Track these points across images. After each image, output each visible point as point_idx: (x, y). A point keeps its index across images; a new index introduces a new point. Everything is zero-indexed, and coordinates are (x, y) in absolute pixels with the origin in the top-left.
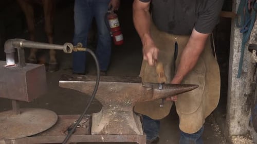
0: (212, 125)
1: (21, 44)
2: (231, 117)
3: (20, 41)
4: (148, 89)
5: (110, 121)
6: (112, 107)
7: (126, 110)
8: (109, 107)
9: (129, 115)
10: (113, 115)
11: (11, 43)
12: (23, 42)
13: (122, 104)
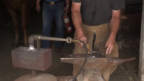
0: (128, 77)
1: (39, 38)
2: (142, 73)
3: (39, 36)
4: (110, 61)
5: (89, 80)
6: (90, 72)
7: (98, 73)
8: (88, 72)
9: (99, 76)
10: (90, 76)
11: (33, 37)
12: (40, 37)
13: (95, 70)
